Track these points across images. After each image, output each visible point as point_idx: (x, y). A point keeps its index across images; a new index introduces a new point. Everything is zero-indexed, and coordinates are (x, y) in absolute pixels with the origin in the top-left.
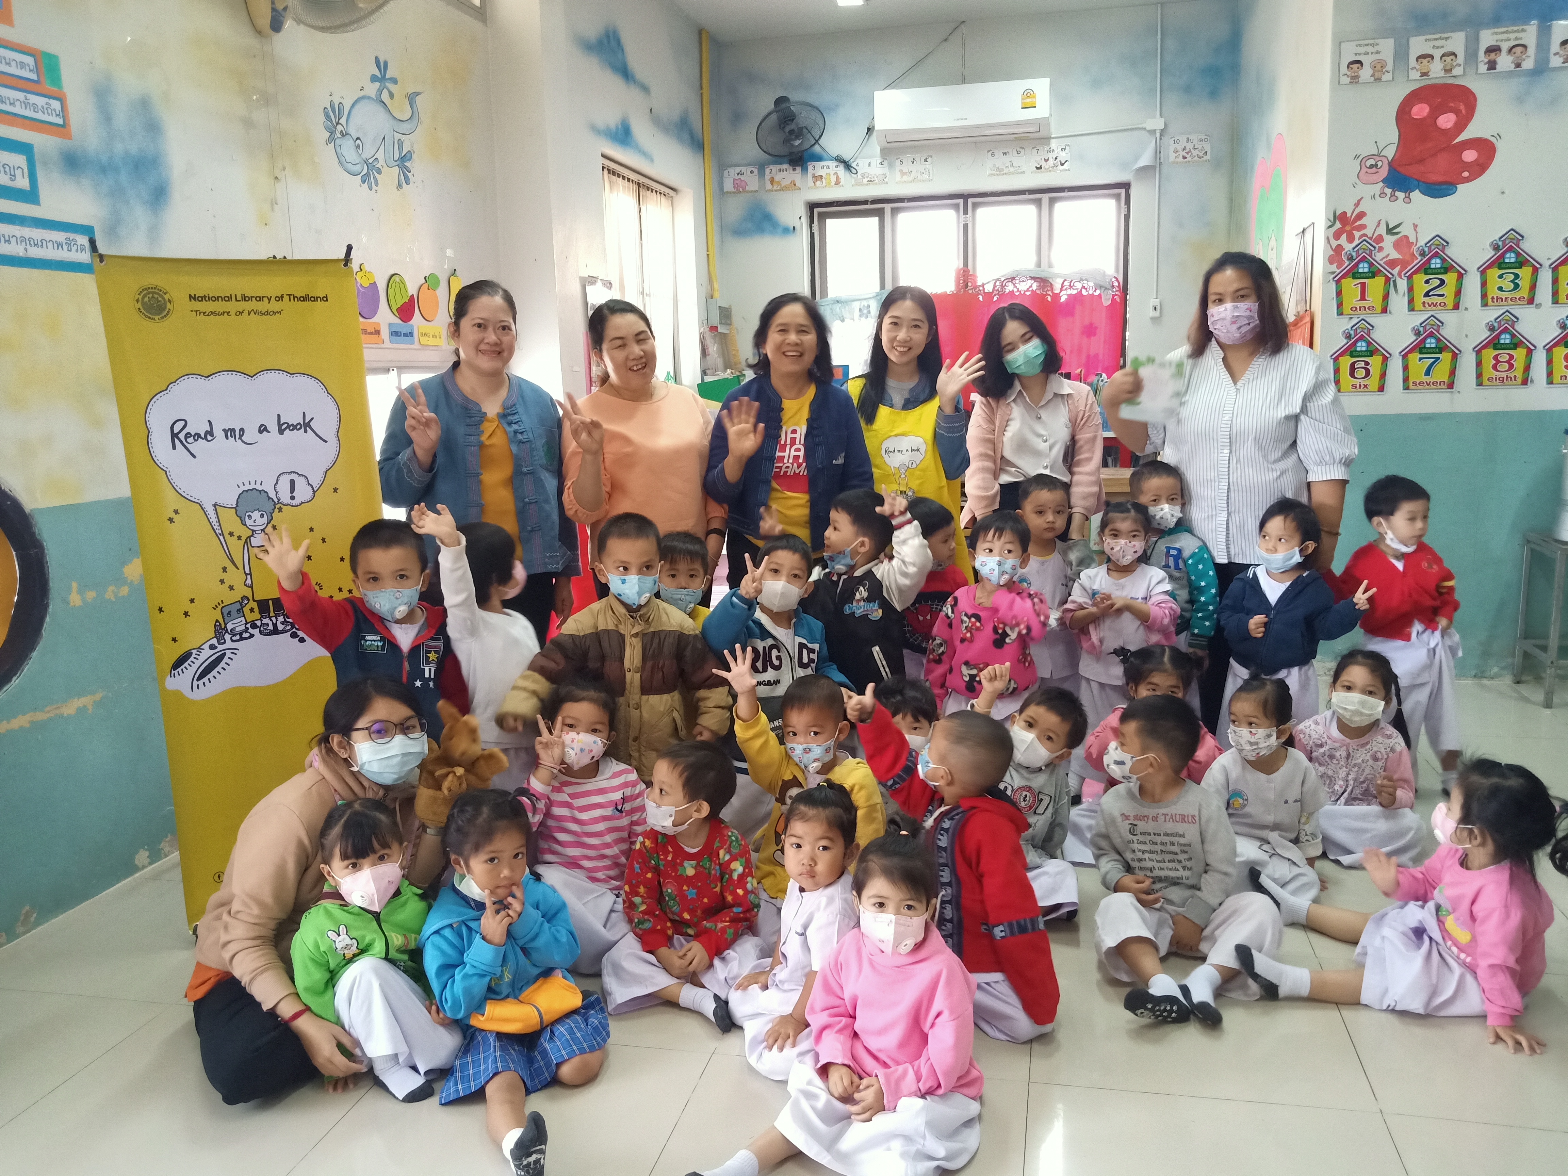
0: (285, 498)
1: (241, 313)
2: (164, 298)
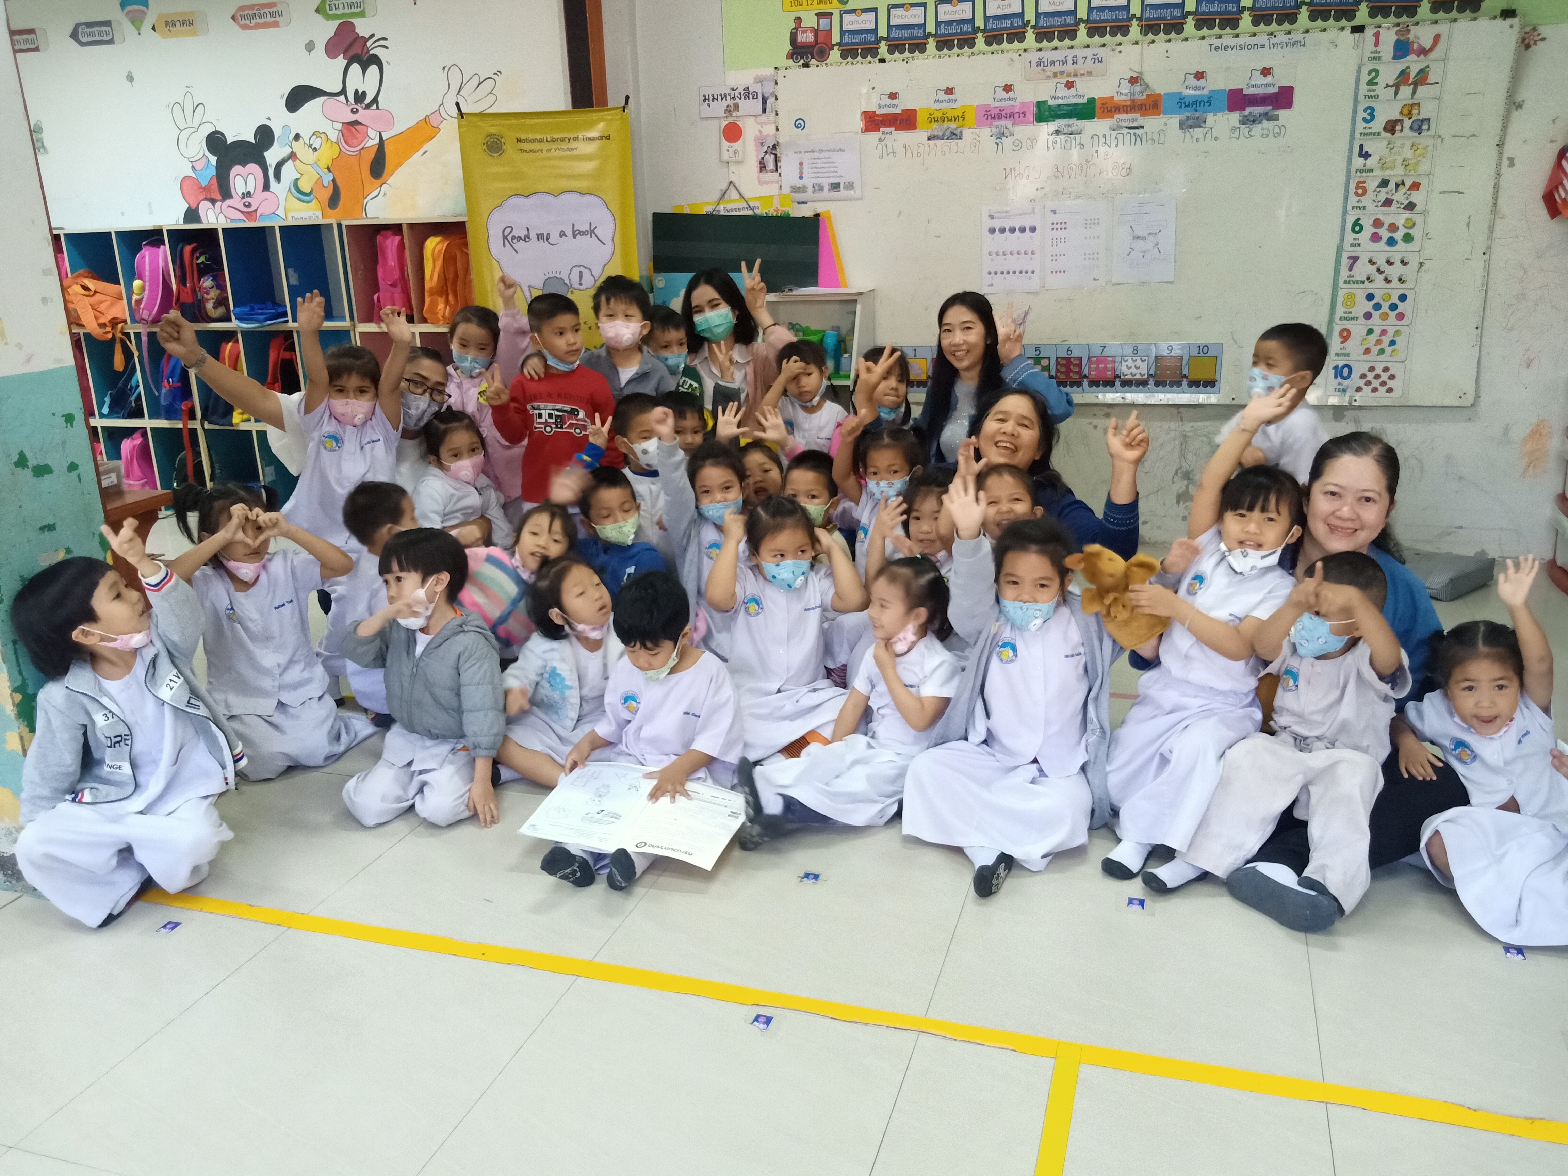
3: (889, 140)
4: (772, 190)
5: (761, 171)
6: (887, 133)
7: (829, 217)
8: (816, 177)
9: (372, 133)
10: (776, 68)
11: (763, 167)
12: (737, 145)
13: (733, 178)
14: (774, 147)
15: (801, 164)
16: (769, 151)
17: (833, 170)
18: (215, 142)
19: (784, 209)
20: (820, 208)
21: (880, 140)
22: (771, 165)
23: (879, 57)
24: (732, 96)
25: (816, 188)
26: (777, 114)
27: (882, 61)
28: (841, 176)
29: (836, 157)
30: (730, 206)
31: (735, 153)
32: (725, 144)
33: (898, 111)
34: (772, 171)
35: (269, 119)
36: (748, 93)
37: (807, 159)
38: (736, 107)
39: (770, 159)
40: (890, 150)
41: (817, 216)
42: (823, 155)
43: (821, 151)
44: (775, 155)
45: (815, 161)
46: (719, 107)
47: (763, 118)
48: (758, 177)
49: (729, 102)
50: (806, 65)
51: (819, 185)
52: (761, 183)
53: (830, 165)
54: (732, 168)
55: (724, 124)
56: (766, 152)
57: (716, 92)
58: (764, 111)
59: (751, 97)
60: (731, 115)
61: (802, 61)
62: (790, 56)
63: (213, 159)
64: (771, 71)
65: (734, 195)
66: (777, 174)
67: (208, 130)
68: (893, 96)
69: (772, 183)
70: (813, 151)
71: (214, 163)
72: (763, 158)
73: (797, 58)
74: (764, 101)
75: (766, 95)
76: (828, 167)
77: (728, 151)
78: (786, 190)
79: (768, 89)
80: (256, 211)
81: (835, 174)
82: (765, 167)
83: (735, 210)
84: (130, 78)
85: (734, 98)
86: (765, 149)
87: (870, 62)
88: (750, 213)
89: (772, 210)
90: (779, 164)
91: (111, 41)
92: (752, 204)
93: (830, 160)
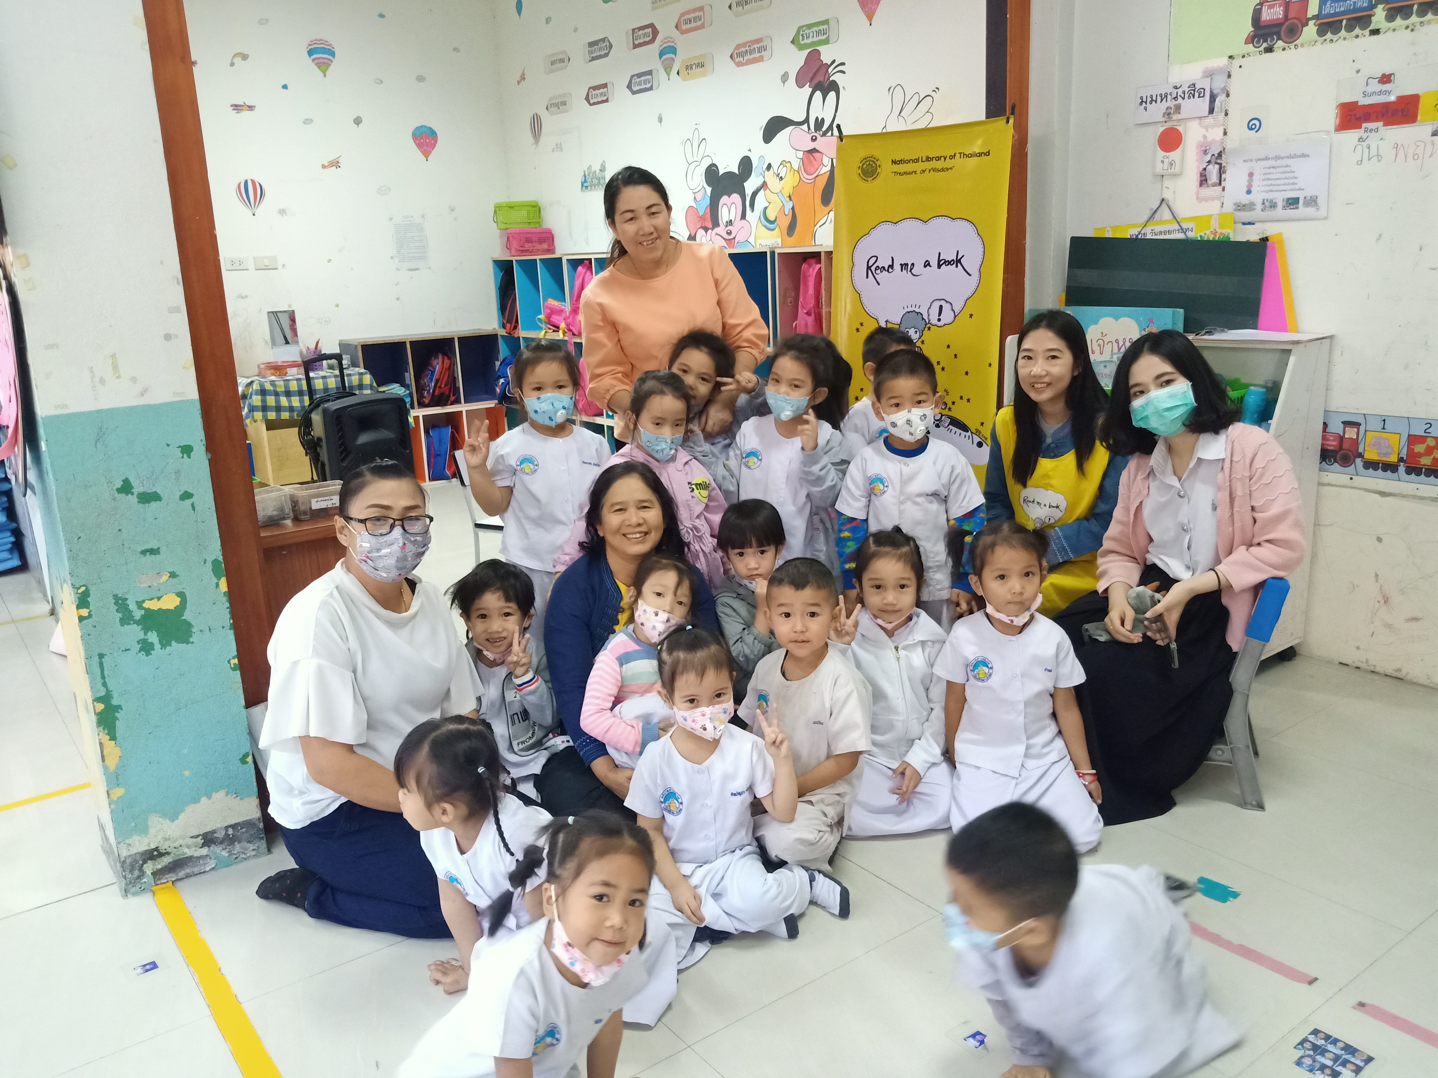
0: (934, 320)
1: (924, 171)
2: (876, 164)
3: (1373, 139)
4: (1212, 208)
5: (1201, 185)
6: (1371, 131)
7: (1281, 242)
8: (1267, 192)
9: (826, 161)
10: (1230, 57)
11: (1203, 180)
12: (1174, 155)
13: (1167, 195)
14: (1220, 155)
15: (1251, 175)
16: (1213, 161)
17: (1291, 181)
18: (711, 173)
19: (1224, 231)
20: (1270, 230)
21: (1361, 140)
22: (1213, 178)
23: (1371, 28)
24: (1174, 95)
25: (1267, 204)
26: (1226, 114)
27: (1376, 32)
28: (1300, 189)
29: (1296, 164)
30: (1158, 228)
31: (1171, 164)
32: (1161, 153)
33: (1392, 98)
34: (1214, 185)
35: (750, 150)
36: (1194, 91)
37: (1258, 168)
38: (1178, 108)
39: (1213, 169)
40: (1373, 152)
41: (1265, 240)
42: (1280, 162)
43: (1277, 158)
44: (1220, 164)
45: (1268, 171)
46: (1157, 110)
47: (1210, 120)
48: (1197, 193)
49: (1170, 103)
50: (1269, 50)
51: (1271, 201)
52: (1199, 199)
53: (1287, 175)
54: (1167, 183)
55: (1162, 129)
56: (1209, 162)
57: (1155, 92)
58: (1211, 111)
59: (1197, 95)
60: (1170, 119)
61: (1265, 45)
62: (1251, 40)
63: (709, 190)
64: (1223, 61)
65: (1165, 214)
66: (1220, 188)
67: (707, 163)
68: (1386, 79)
69: (1213, 199)
70: (1267, 159)
71: (709, 195)
72: (1205, 169)
73: (1258, 42)
74: (1213, 98)
75: (1215, 92)
76: (1286, 178)
77: (1163, 162)
78: (1229, 207)
79: (1219, 83)
80: (734, 238)
81: (1293, 187)
82: (1206, 180)
83: (1165, 233)
84: (660, 120)
85: (1176, 98)
86: (1208, 157)
87: (1357, 37)
88: (1181, 236)
89: (1208, 232)
90: (1223, 176)
91: (651, 89)
92: (1185, 226)
93: (1288, 169)
